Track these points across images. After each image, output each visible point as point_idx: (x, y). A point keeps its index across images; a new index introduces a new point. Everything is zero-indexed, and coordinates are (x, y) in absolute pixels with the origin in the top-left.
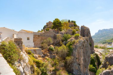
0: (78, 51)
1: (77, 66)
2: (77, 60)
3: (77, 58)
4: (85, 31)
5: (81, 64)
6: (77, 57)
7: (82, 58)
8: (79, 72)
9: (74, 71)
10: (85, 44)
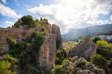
0: (44, 46)
1: (43, 59)
2: (43, 54)
3: (43, 53)
4: (56, 29)
5: (47, 57)
6: (43, 51)
7: (48, 52)
8: (45, 64)
9: (40, 63)
10: (51, 40)
